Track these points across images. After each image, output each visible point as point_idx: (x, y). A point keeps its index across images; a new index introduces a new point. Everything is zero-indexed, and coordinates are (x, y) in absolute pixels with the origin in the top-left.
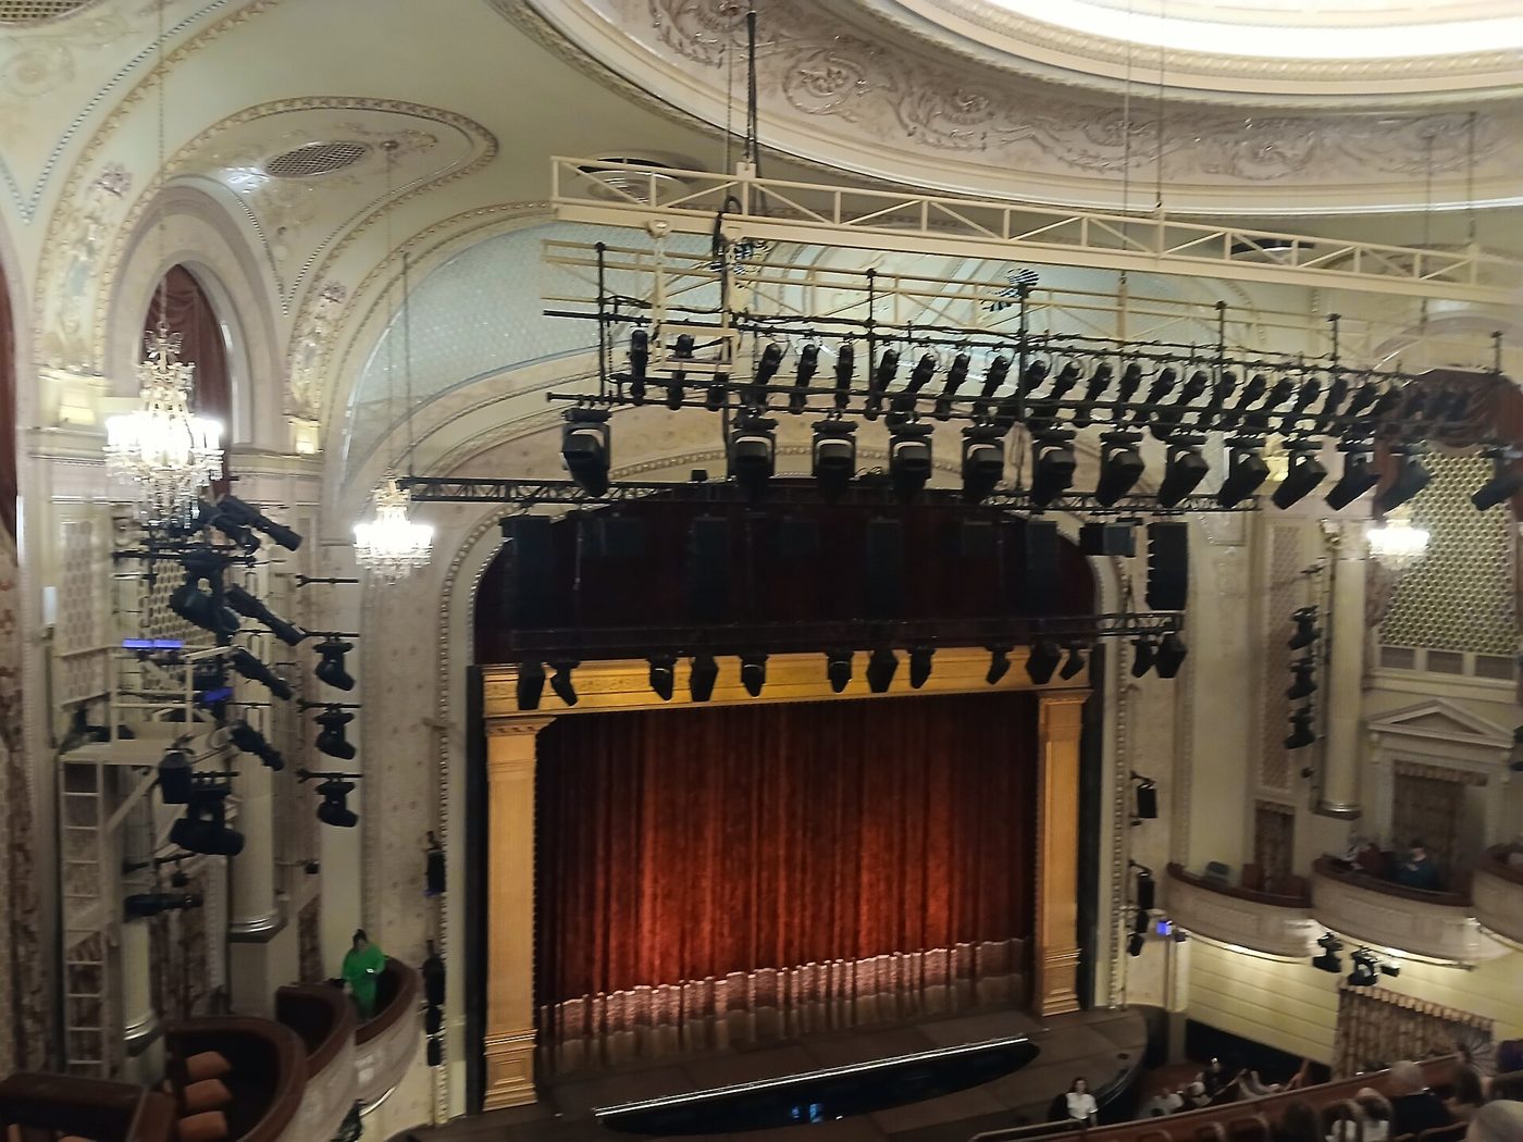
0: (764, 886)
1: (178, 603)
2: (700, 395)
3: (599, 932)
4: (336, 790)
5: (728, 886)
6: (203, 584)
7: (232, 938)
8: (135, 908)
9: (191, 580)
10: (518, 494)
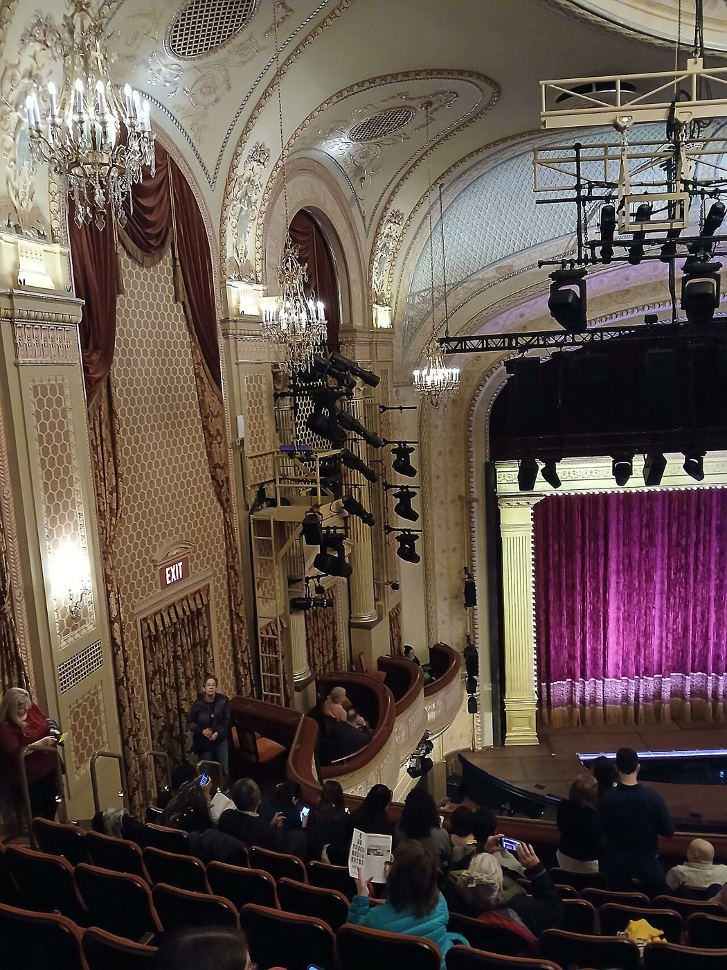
0: (699, 617)
1: (312, 423)
2: (657, 250)
3: (579, 639)
4: (407, 539)
5: (671, 616)
6: (325, 411)
7: (351, 625)
8: (297, 605)
9: (318, 409)
10: (517, 343)
